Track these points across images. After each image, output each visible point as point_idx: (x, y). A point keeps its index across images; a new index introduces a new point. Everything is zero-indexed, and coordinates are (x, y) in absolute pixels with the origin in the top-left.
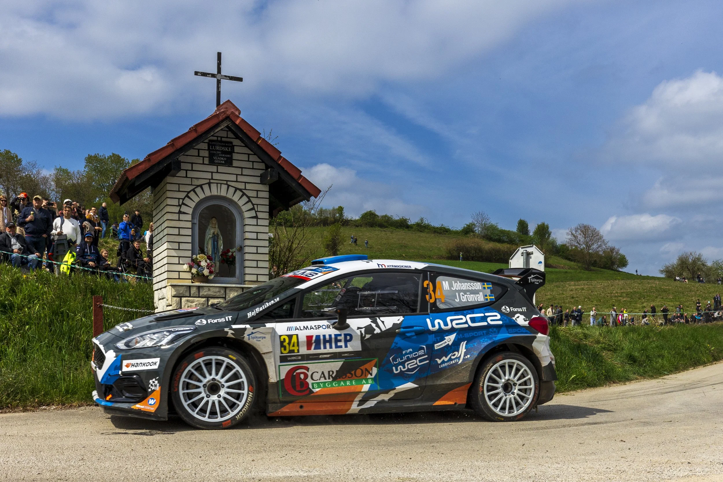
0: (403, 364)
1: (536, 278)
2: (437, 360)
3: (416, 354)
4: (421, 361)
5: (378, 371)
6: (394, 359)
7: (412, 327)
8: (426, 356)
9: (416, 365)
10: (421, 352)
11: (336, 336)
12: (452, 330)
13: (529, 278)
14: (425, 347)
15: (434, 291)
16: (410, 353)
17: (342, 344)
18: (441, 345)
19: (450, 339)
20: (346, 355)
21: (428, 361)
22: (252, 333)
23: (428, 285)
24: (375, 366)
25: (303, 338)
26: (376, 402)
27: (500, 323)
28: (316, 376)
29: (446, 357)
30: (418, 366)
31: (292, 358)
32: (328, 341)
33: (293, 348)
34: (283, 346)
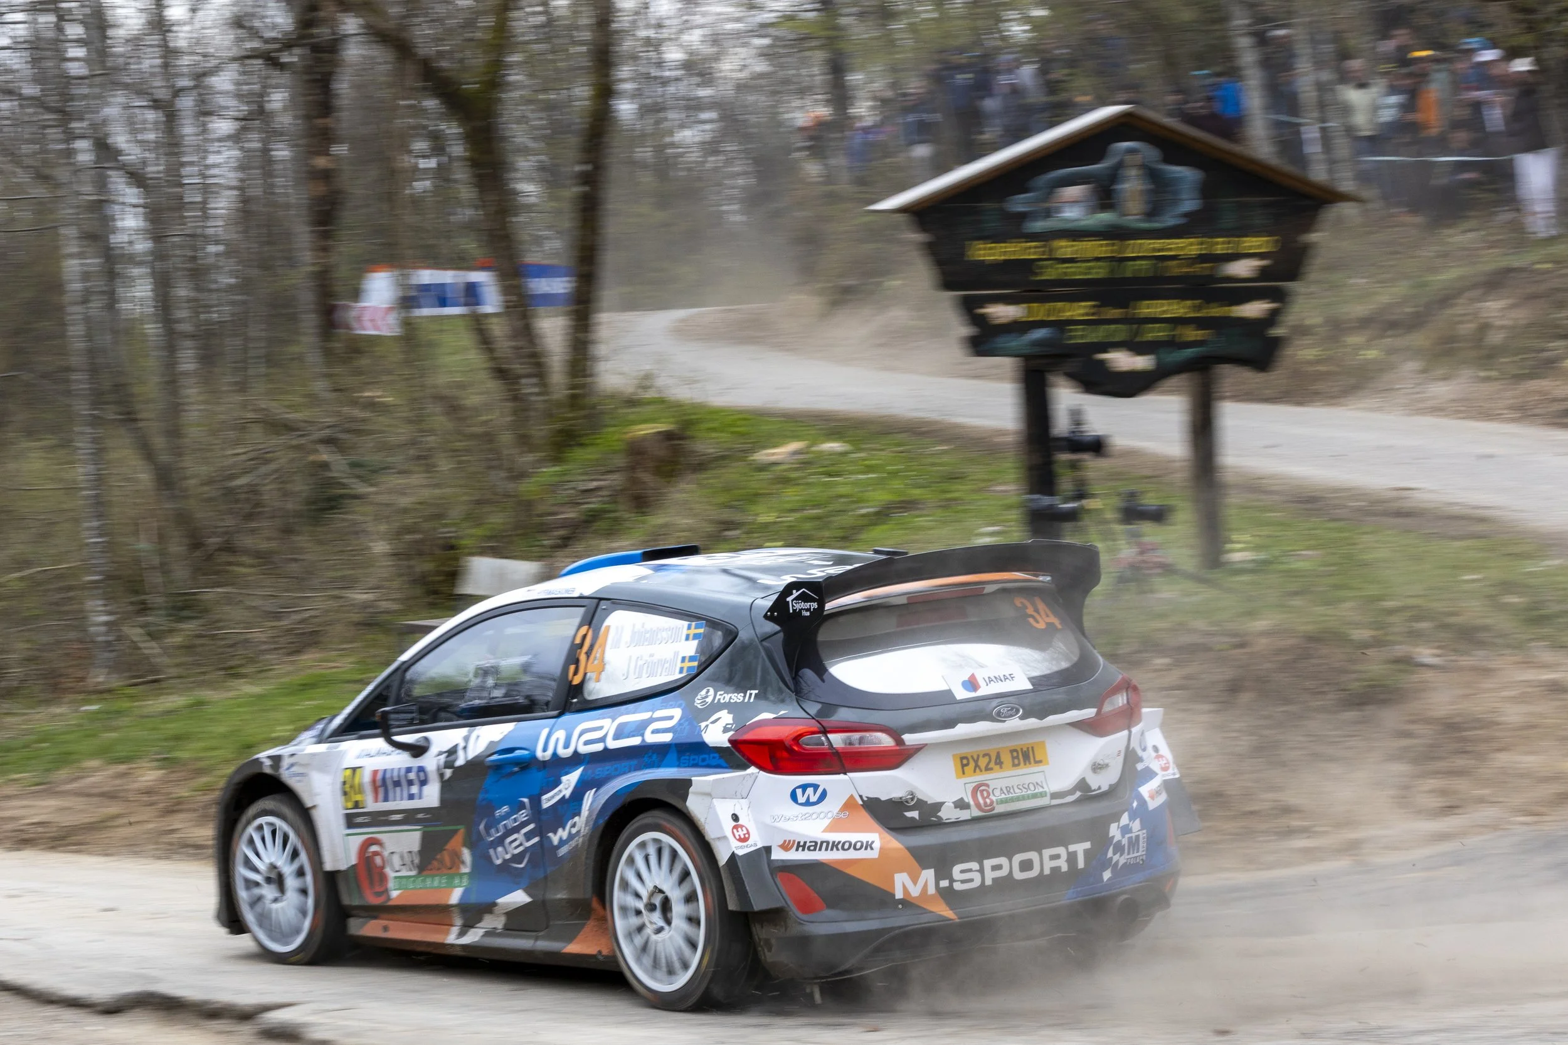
0: (500, 841)
1: (803, 598)
2: (551, 835)
3: (515, 820)
4: (528, 835)
5: (473, 855)
6: (488, 828)
7: (511, 750)
8: (532, 826)
9: (521, 849)
10: (523, 816)
11: (409, 770)
12: (577, 759)
13: (789, 599)
14: (526, 800)
15: (588, 654)
16: (507, 816)
17: (414, 789)
18: (553, 797)
19: (570, 780)
20: (420, 816)
21: (536, 840)
22: (292, 765)
23: (584, 637)
24: (465, 845)
25: (367, 778)
26: (481, 932)
27: (667, 738)
28: (396, 861)
29: (564, 829)
30: (527, 849)
31: (359, 820)
32: (397, 784)
33: (358, 798)
34: (345, 793)
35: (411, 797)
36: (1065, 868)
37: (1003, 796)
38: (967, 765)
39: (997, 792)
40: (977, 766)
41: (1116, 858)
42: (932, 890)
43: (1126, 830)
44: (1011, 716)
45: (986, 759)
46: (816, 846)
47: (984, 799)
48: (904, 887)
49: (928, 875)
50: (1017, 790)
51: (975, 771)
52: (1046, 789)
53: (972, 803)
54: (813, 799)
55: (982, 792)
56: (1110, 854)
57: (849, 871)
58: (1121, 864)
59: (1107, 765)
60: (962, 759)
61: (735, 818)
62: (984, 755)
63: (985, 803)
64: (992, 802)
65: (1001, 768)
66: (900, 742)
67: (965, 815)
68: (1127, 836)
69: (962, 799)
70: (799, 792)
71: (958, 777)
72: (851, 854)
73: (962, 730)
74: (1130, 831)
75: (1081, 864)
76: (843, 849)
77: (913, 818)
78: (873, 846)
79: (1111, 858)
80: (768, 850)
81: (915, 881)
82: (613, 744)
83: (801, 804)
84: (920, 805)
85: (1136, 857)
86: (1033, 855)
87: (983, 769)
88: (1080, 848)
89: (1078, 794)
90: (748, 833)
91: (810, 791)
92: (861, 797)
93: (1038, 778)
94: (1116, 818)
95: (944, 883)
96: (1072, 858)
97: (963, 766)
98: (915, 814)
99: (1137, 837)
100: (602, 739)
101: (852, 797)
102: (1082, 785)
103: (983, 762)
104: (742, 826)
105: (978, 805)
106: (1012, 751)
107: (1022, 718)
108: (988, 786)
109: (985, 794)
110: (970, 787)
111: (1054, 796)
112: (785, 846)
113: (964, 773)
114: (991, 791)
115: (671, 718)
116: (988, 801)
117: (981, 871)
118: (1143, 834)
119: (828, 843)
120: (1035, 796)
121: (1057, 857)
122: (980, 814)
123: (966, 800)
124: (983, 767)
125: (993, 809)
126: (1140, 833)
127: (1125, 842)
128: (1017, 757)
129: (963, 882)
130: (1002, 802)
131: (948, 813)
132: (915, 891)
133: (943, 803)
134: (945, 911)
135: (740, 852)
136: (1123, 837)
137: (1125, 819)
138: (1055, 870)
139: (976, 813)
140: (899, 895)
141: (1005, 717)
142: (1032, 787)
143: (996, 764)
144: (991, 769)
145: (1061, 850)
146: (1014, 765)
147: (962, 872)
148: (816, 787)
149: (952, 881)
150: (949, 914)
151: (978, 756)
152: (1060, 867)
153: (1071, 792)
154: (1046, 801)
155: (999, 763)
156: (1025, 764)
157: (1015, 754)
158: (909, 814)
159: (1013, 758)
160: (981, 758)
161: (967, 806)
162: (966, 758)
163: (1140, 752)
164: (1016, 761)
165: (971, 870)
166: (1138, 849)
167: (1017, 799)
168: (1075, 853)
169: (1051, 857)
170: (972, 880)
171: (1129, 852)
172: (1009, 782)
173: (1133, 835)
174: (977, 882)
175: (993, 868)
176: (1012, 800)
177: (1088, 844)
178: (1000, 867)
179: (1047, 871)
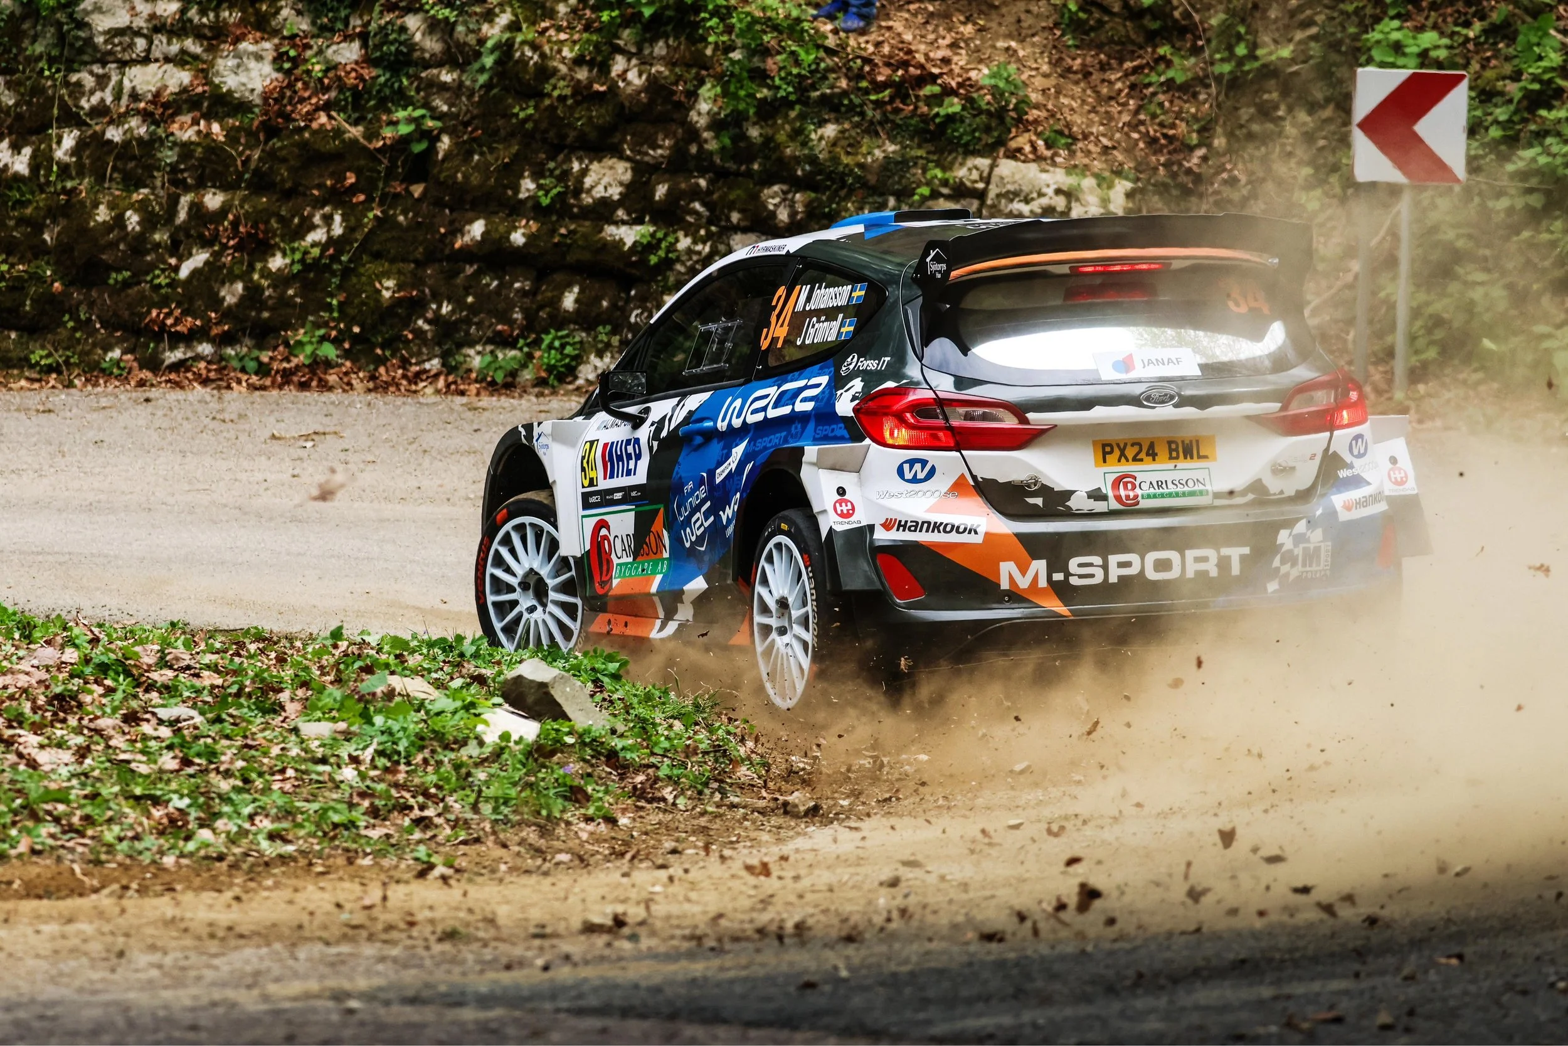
0: (688, 522)
1: (935, 258)
2: (721, 513)
3: (698, 497)
4: (707, 514)
5: (671, 539)
7: (702, 421)
8: (708, 504)
9: (702, 530)
10: (703, 493)
11: (629, 443)
12: (744, 431)
13: (928, 258)
14: (705, 476)
15: (778, 317)
16: (691, 495)
17: (632, 465)
18: (723, 471)
19: (737, 454)
20: (634, 494)
21: (712, 520)
22: (541, 436)
23: (780, 298)
24: (664, 527)
25: (599, 452)
27: (810, 407)
28: (619, 547)
29: (729, 507)
30: (706, 530)
31: (593, 500)
32: (620, 458)
33: (593, 474)
34: (583, 469)
35: (629, 473)
36: (1214, 572)
37: (1152, 491)
38: (1110, 453)
39: (1145, 486)
40: (1122, 454)
41: (1285, 569)
42: (1043, 583)
43: (1299, 539)
44: (1163, 402)
45: (1136, 448)
46: (916, 526)
47: (1127, 492)
48: (1011, 577)
49: (1039, 566)
50: (1170, 485)
51: (1119, 461)
52: (1208, 487)
53: (1110, 494)
54: (921, 476)
55: (1126, 484)
56: (1276, 562)
57: (952, 556)
58: (1291, 578)
59: (1293, 469)
60: (1104, 446)
61: (841, 491)
62: (1132, 445)
63: (1127, 497)
64: (1136, 497)
65: (1154, 460)
66: (1024, 421)
67: (1100, 507)
68: (1301, 546)
69: (1098, 490)
70: (906, 467)
71: (1097, 465)
72: (953, 538)
73: (1099, 413)
74: (1308, 541)
75: (1236, 570)
76: (945, 531)
77: (1036, 505)
78: (979, 530)
79: (1278, 569)
80: (871, 528)
81: (1024, 572)
82: (772, 413)
83: (908, 481)
84: (1045, 491)
85: (1317, 571)
86: (1173, 555)
88: (1236, 553)
89: (1251, 496)
90: (853, 509)
91: (918, 466)
92: (974, 477)
93: (1201, 475)
94: (1289, 524)
95: (1058, 577)
96: (1224, 564)
97: (1105, 454)
98: (1039, 501)
99: (1317, 549)
100: (764, 409)
101: (963, 476)
102: (1257, 487)
103: (1130, 452)
104: (847, 501)
105: (1118, 498)
106: (1170, 443)
107: (1176, 406)
108: (1134, 478)
109: (1130, 486)
110: (1111, 478)
111: (1217, 495)
112: (887, 526)
113: (1104, 462)
114: (1138, 483)
115: (818, 385)
116: (1131, 495)
117: (1105, 567)
118: (1326, 547)
119: (929, 523)
120: (1192, 494)
121: (1205, 559)
122: (1119, 507)
123: (1104, 492)
124: (1130, 455)
125: (1138, 503)
126: (1322, 545)
127: (1298, 551)
128: (1176, 450)
129: (1081, 576)
130: (1149, 496)
131: (1078, 502)
132: (1023, 583)
133: (1073, 492)
134: (1056, 607)
135: (839, 528)
136: (1296, 545)
137: (1301, 527)
138: (1202, 575)
139: (1114, 505)
140: (1005, 585)
141: (1157, 404)
142: (1190, 483)
143: (1148, 454)
144: (1141, 460)
145: (1210, 553)
146: (1171, 458)
147: (1080, 565)
148: (924, 463)
149: (1068, 574)
150: (1062, 609)
151: (1125, 445)
152: (1207, 572)
153: (1244, 493)
154: (1207, 501)
155: (1152, 454)
156: (1185, 459)
157: (1174, 447)
158: (1031, 501)
159: (1171, 451)
160: (1129, 447)
161: (1104, 498)
162: (1110, 445)
163: (1348, 458)
164: (1174, 454)
165: (1091, 565)
166: (1318, 564)
167: (1170, 495)
168: (1229, 558)
169: (1197, 560)
170: (1092, 576)
171: (1304, 565)
172: (1162, 477)
173: (1312, 546)
174: (1099, 579)
175: (1121, 565)
176: (1162, 496)
177: (1246, 550)
178: (1127, 564)
179: (1190, 574)
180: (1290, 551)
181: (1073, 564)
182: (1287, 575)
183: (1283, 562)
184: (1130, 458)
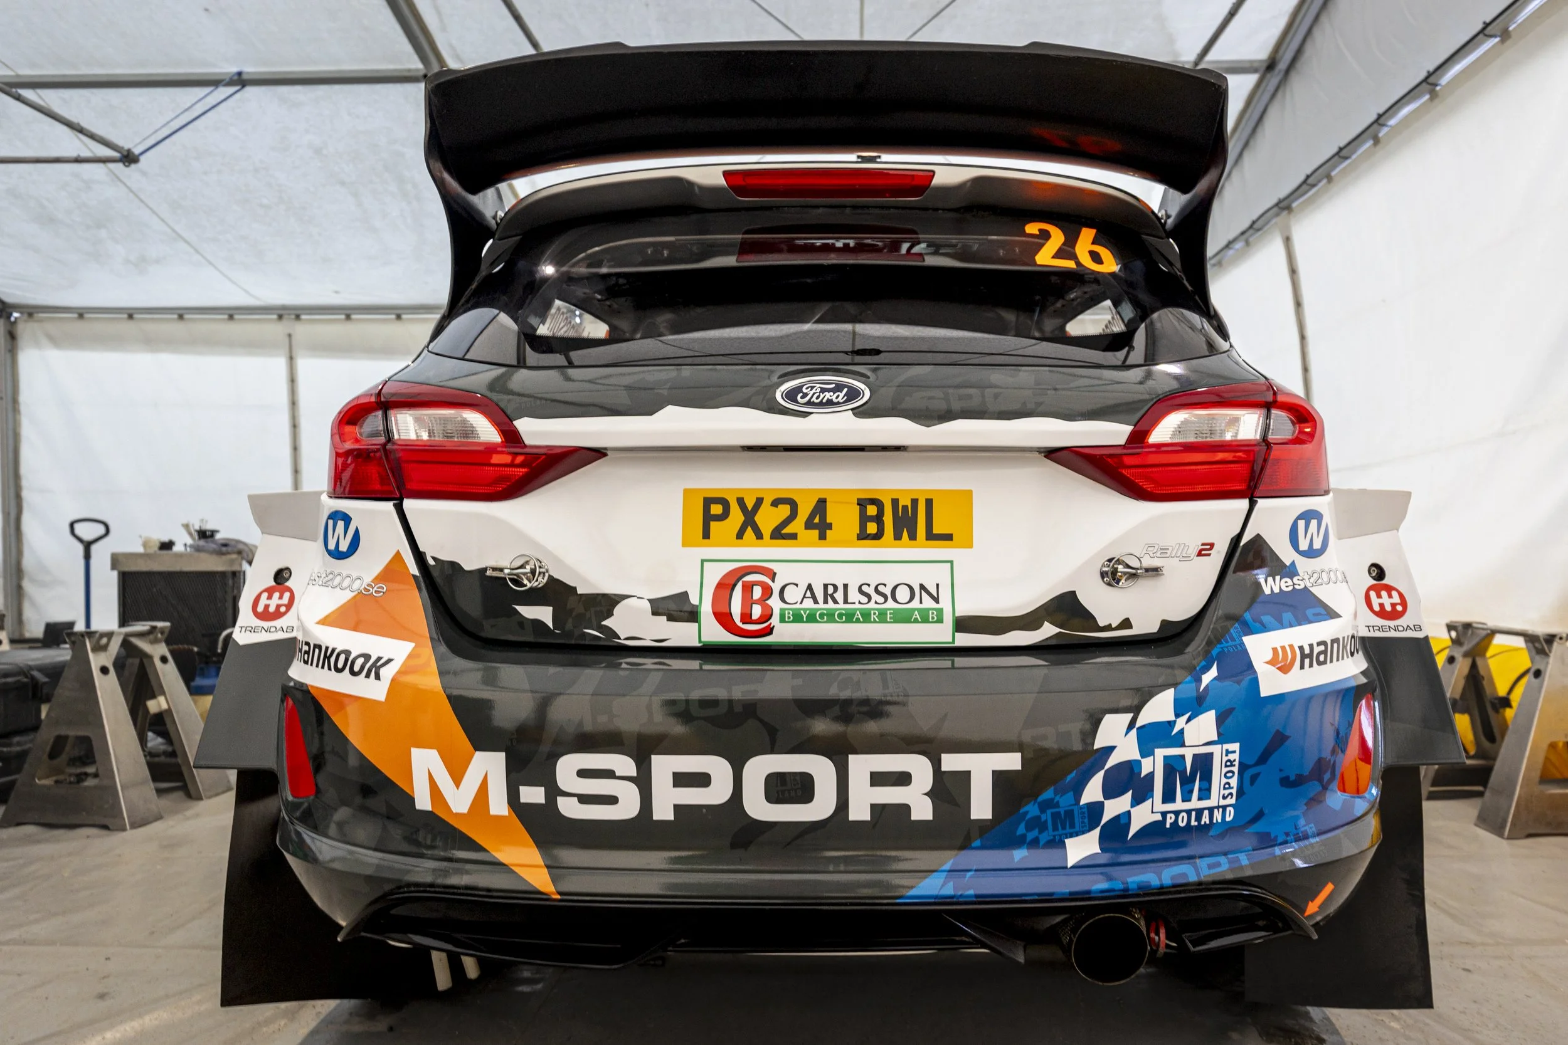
36: (923, 810)
37: (809, 604)
38: (725, 515)
39: (792, 595)
41: (1116, 808)
43: (1155, 736)
45: (784, 511)
47: (748, 601)
48: (433, 784)
49: (491, 767)
50: (854, 595)
51: (740, 535)
52: (946, 604)
54: (343, 546)
55: (748, 588)
56: (1093, 791)
57: (338, 719)
58: (1138, 825)
59: (1154, 571)
60: (708, 502)
62: (776, 503)
63: (746, 617)
64: (767, 616)
65: (823, 537)
66: (511, 436)
67: (682, 634)
68: (1160, 753)
69: (685, 595)
71: (686, 543)
74: (1179, 740)
75: (981, 807)
76: (336, 668)
77: (538, 624)
78: (382, 671)
79: (1096, 809)
80: (293, 645)
81: (458, 777)
83: (330, 554)
84: (557, 594)
85: (1199, 812)
86: (816, 766)
87: (767, 533)
88: (984, 768)
89: (1048, 630)
90: (289, 605)
91: (341, 528)
92: (419, 556)
93: (932, 576)
94: (1128, 700)
95: (533, 795)
96: (950, 790)
97: (708, 518)
98: (544, 614)
99: (1203, 763)
101: (400, 554)
103: (768, 518)
105: (724, 618)
106: (862, 503)
107: (859, 412)
108: (773, 576)
109: (757, 592)
110: (715, 574)
111: (963, 624)
113: (706, 535)
114: (776, 587)
116: (757, 612)
117: (643, 781)
118: (1227, 755)
119: (321, 649)
121: (903, 779)
122: (722, 636)
123: (694, 600)
125: (769, 631)
126: (1216, 750)
127: (1153, 765)
128: (879, 519)
129: (584, 799)
130: (799, 617)
131: (631, 624)
132: (459, 801)
133: (619, 599)
136: (1146, 751)
137: (1161, 709)
138: (890, 815)
139: (716, 634)
140: (422, 800)
141: (810, 403)
142: (903, 594)
143: (809, 525)
144: (793, 536)
145: (918, 766)
146: (863, 536)
147: (584, 773)
148: (347, 520)
149: (554, 792)
150: (541, 878)
151: (759, 502)
152: (905, 809)
153: (1029, 621)
154: (941, 634)
155: (820, 523)
156: (898, 537)
157: (872, 510)
158: (529, 612)
159: (864, 519)
160: (765, 508)
161: (693, 616)
162: (725, 503)
163: (1286, 554)
164: (872, 528)
165: (609, 774)
166: (1205, 793)
167: (849, 617)
168: (966, 776)
169: (878, 779)
170: (612, 800)
171: (1169, 797)
172: (838, 575)
173: (1189, 754)
174: (628, 807)
175: (681, 780)
176: (830, 617)
177: (1012, 761)
178: (702, 780)
179: (859, 812)
180: (1129, 768)
181: (567, 768)
182: (1121, 822)
183: (1111, 790)
184: (767, 530)
